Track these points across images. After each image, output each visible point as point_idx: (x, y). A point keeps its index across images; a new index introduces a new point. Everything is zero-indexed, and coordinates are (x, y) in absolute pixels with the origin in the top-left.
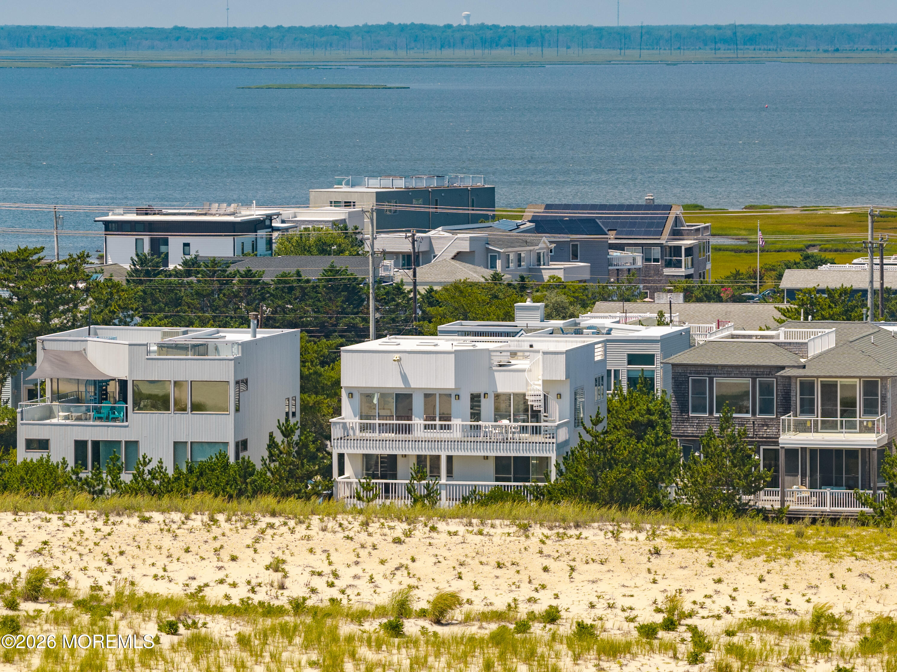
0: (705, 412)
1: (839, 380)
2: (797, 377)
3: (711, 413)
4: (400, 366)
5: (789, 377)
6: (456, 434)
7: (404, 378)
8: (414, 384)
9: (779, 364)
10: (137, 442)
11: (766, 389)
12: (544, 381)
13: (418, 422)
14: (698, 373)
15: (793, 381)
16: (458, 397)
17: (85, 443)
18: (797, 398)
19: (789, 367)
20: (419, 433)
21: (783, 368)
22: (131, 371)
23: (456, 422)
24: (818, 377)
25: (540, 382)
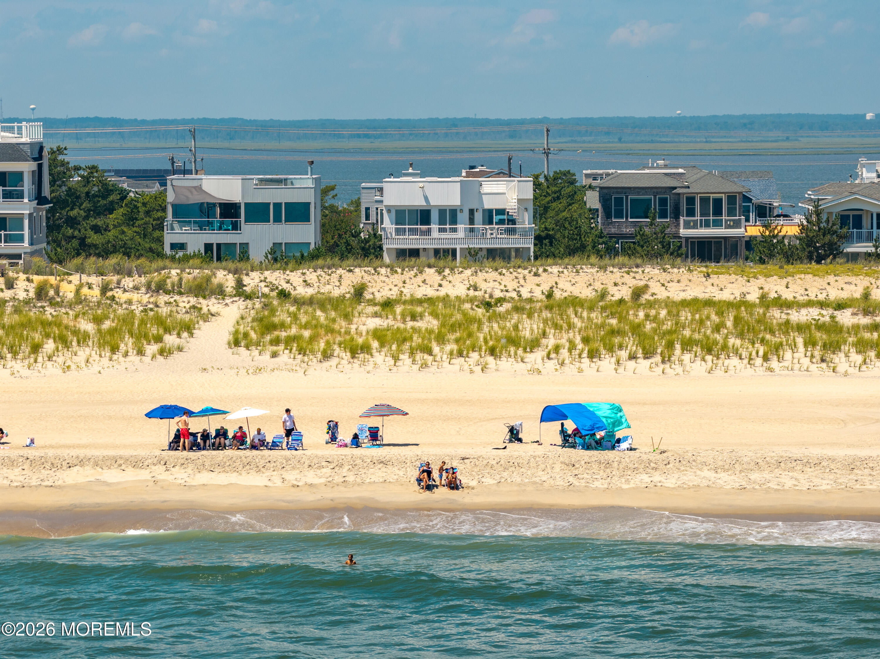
0: (622, 218)
1: (711, 195)
2: (684, 194)
3: (627, 218)
4: (423, 191)
5: (679, 194)
6: (461, 234)
7: (426, 198)
8: (433, 202)
9: (672, 185)
10: (248, 244)
11: (663, 202)
12: (518, 200)
13: (435, 227)
14: (618, 193)
15: (681, 196)
16: (461, 211)
17: (212, 245)
18: (684, 207)
19: (679, 187)
20: (435, 234)
21: (675, 188)
22: (243, 197)
23: (461, 227)
24: (698, 193)
25: (516, 201)
